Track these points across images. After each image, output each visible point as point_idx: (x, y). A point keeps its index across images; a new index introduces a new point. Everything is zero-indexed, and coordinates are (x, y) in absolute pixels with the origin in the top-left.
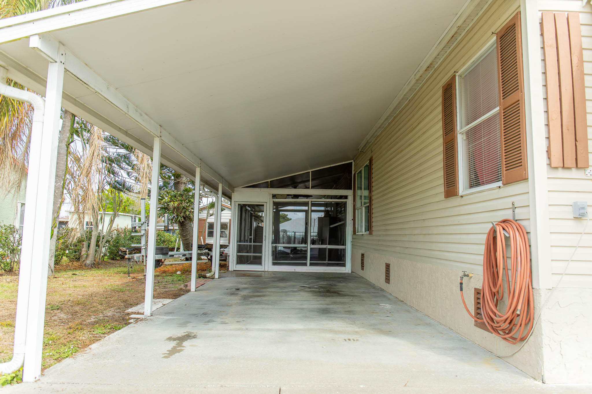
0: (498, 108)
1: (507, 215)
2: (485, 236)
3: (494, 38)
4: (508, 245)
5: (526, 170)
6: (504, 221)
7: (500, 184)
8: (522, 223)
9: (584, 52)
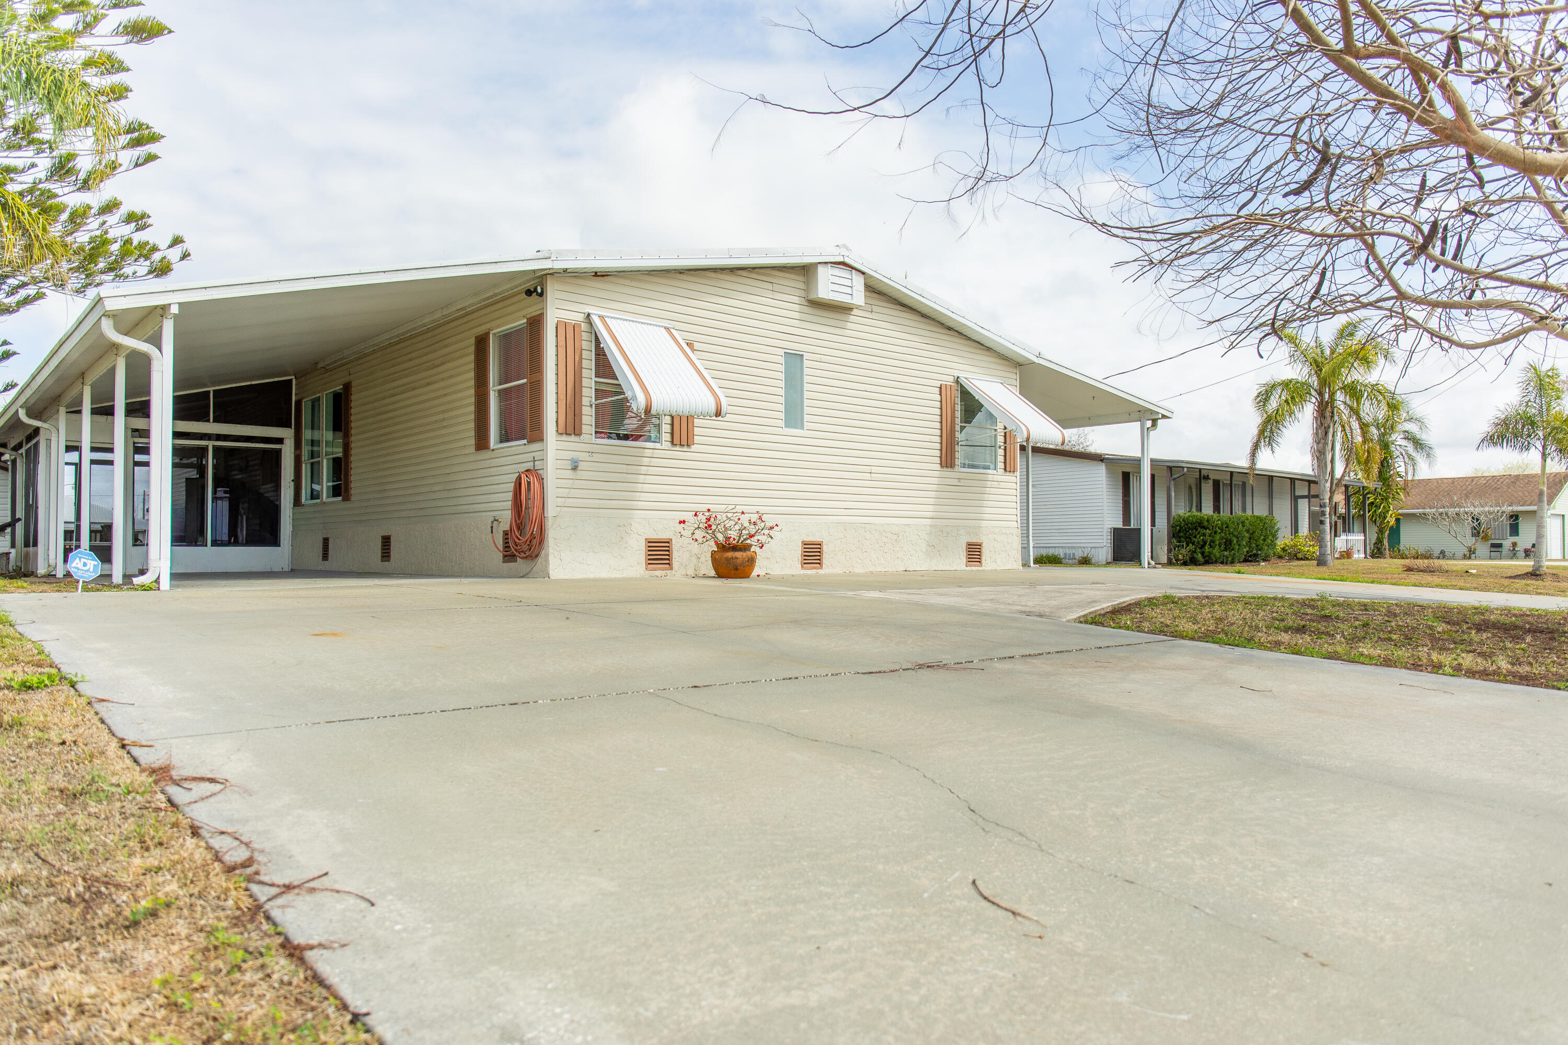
0: (525, 381)
1: (529, 465)
2: (511, 494)
3: (525, 321)
4: (529, 489)
5: (542, 433)
6: (527, 471)
7: (525, 441)
8: (540, 472)
9: (584, 352)
